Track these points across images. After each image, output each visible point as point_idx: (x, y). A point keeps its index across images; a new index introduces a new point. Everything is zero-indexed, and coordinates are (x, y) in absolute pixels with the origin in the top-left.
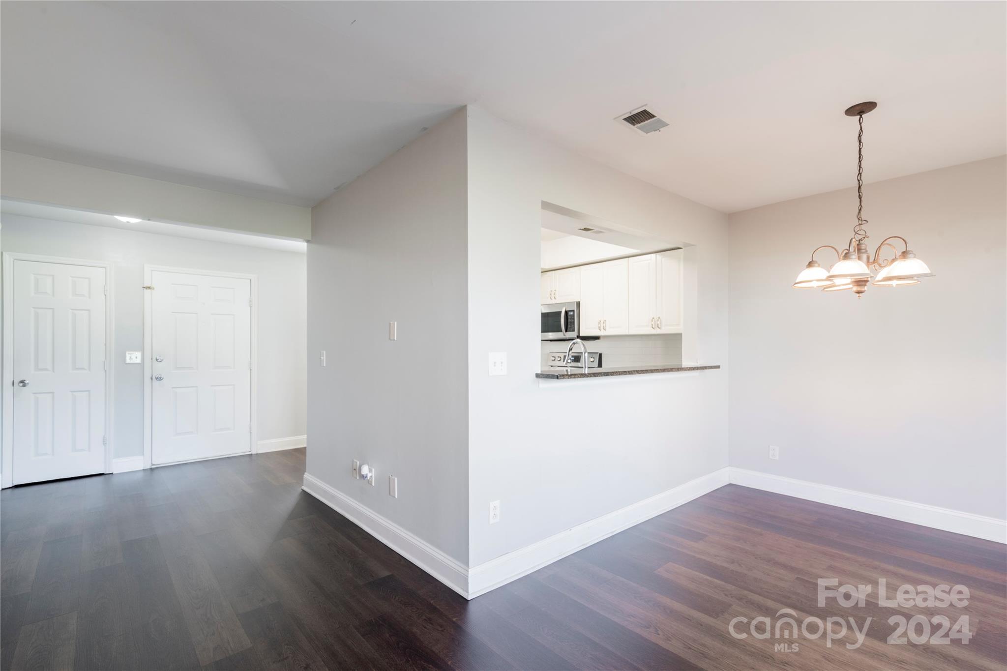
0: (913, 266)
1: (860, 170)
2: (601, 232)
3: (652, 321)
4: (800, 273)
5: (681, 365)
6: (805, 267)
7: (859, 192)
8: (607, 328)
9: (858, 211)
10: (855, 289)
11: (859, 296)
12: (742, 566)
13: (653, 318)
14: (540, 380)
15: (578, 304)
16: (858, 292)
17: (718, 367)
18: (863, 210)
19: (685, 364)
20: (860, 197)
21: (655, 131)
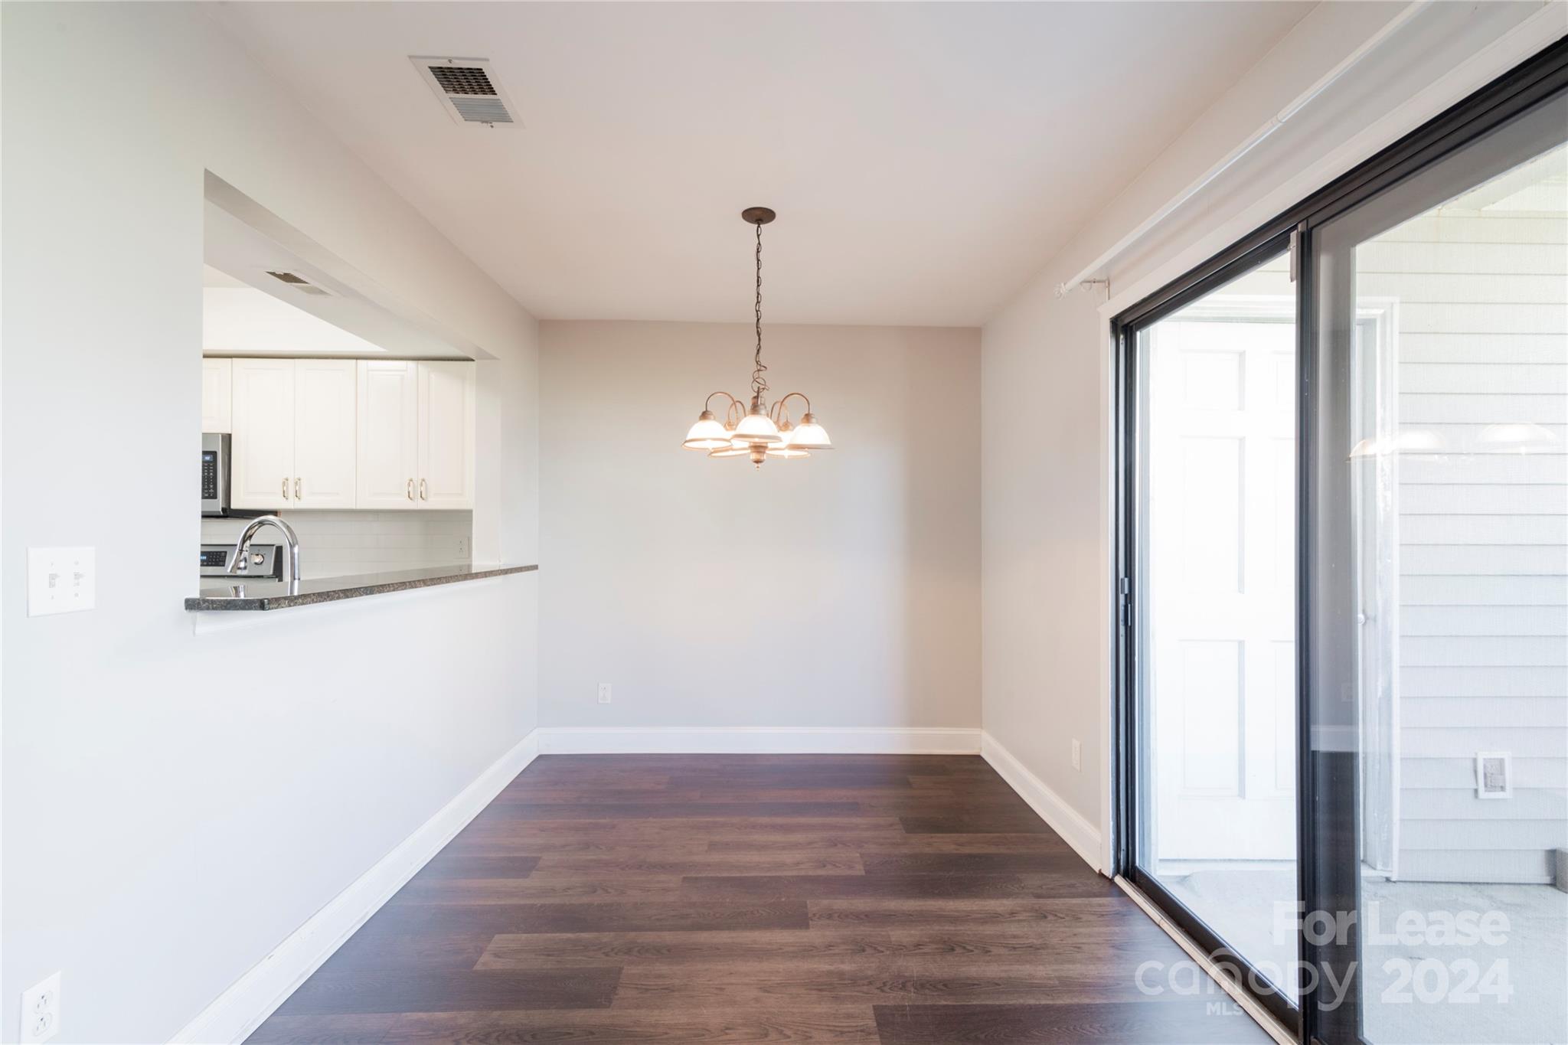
0: (814, 434)
1: (758, 297)
2: (322, 292)
3: (409, 485)
4: (689, 429)
5: (469, 566)
6: (698, 418)
7: (757, 327)
8: (303, 494)
9: (756, 351)
10: (754, 456)
11: (758, 467)
12: (610, 890)
13: (411, 480)
14: (199, 616)
15: (227, 439)
16: (757, 462)
17: (535, 567)
18: (761, 351)
19: (478, 564)
20: (759, 334)
21: (483, 122)
